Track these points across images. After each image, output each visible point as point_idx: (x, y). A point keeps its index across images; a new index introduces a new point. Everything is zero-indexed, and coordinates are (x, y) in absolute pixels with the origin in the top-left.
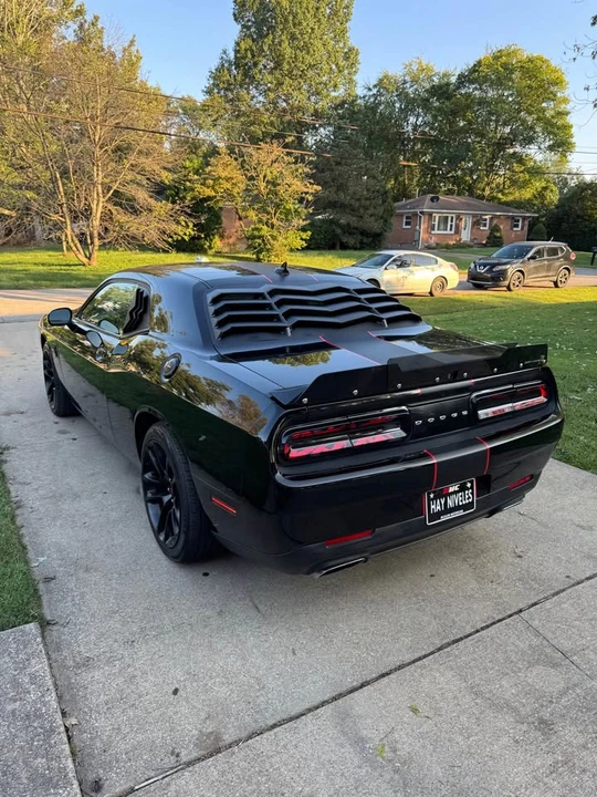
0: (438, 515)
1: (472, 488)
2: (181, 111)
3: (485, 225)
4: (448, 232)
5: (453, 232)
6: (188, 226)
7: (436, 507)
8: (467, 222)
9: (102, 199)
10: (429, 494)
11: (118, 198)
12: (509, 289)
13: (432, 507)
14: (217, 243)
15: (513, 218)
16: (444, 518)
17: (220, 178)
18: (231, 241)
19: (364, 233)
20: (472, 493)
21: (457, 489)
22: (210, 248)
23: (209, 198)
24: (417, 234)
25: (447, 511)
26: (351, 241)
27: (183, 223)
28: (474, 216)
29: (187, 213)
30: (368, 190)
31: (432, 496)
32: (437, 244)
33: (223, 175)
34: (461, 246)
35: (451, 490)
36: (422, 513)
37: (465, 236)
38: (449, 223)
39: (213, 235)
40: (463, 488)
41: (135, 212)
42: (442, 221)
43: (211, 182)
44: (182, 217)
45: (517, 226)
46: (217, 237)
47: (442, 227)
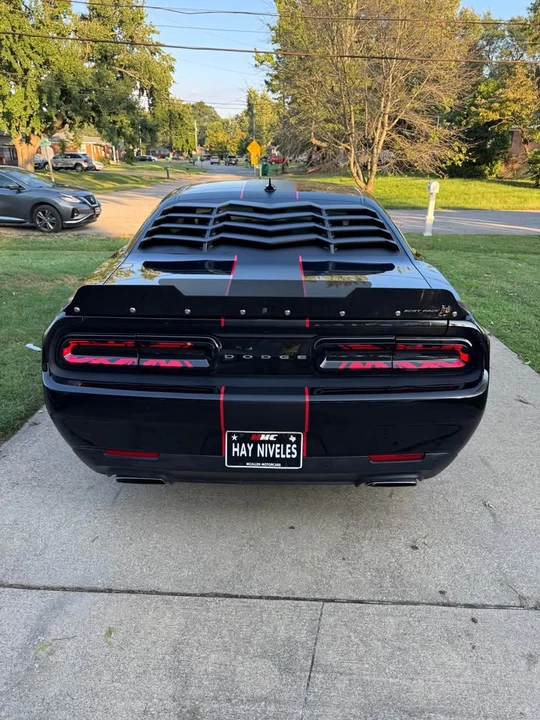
0: (243, 460)
1: (298, 442)
2: (507, 33)
6: (460, 151)
7: (241, 451)
9: (386, 128)
10: (230, 435)
11: (402, 126)
13: (234, 450)
14: (500, 168)
16: (249, 465)
17: (508, 100)
18: (516, 166)
20: (298, 449)
21: (272, 438)
22: (491, 173)
23: (493, 123)
25: (255, 458)
27: (456, 149)
29: (460, 138)
31: (235, 438)
33: (511, 96)
35: (263, 438)
36: (221, 453)
39: (496, 160)
40: (282, 440)
41: (413, 139)
43: (497, 105)
44: (457, 143)
46: (500, 162)
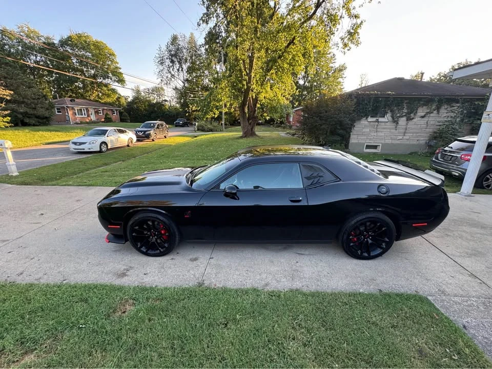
3: (100, 113)
4: (84, 116)
5: (86, 116)
8: (92, 111)
12: (153, 140)
15: (112, 110)
19: (38, 117)
24: (67, 117)
26: (33, 122)
28: (94, 109)
30: (34, 94)
32: (81, 122)
34: (92, 122)
37: (93, 118)
38: (83, 112)
42: (79, 112)
45: (114, 113)
47: (80, 113)
